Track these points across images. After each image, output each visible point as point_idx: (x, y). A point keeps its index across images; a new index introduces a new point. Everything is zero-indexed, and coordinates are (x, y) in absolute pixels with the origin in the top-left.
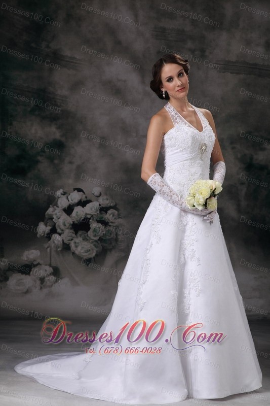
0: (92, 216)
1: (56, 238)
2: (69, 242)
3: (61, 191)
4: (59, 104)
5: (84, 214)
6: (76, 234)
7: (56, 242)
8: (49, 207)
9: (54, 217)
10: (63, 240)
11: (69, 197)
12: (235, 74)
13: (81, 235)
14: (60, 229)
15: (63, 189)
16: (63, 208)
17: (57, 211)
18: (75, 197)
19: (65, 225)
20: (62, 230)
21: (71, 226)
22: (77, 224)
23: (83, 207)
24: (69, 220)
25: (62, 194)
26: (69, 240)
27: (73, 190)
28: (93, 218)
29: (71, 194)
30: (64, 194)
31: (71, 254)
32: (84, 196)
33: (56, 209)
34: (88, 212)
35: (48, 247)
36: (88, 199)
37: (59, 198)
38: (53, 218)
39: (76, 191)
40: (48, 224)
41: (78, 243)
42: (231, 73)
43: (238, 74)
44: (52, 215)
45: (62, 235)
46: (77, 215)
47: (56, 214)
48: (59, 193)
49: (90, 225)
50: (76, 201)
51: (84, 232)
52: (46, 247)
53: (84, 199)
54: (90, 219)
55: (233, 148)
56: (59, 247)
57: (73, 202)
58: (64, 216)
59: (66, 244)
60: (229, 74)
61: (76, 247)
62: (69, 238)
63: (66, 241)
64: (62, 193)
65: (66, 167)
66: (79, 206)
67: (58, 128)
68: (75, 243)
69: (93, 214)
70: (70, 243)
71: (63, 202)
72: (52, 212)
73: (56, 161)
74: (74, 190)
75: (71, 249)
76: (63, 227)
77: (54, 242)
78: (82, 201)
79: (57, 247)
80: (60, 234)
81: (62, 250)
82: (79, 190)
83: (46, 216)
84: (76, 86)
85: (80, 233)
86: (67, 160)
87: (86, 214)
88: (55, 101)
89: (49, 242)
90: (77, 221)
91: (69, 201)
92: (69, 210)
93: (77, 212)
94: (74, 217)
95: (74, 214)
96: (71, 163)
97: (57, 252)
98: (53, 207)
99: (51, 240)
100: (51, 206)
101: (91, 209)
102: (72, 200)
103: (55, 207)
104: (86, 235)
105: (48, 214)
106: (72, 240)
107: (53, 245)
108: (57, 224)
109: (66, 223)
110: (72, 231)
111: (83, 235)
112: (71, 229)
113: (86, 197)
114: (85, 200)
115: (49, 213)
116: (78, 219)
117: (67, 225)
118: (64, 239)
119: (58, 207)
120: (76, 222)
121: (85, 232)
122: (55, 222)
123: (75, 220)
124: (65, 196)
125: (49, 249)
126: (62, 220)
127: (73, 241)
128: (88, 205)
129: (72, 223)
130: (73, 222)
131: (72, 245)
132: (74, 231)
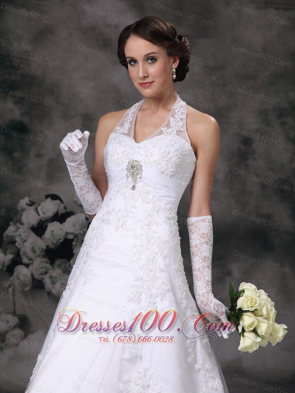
0: (76, 236)
1: (22, 272)
2: (42, 276)
3: (26, 200)
4: (16, 65)
5: (63, 234)
6: (52, 263)
7: (21, 278)
8: (8, 225)
9: (18, 239)
10: (32, 275)
11: (39, 209)
12: (281, 11)
13: (59, 266)
14: (27, 257)
15: (29, 197)
16: (31, 225)
17: (21, 231)
18: (49, 208)
19: (34, 252)
20: (30, 259)
21: (43, 253)
22: (52, 249)
23: (61, 223)
24: (41, 244)
25: (27, 205)
26: (41, 274)
27: (44, 198)
28: (78, 239)
29: (42, 204)
30: (32, 204)
31: (46, 294)
32: (62, 206)
33: (19, 228)
34: (69, 231)
35: (10, 286)
36: (68, 210)
37: (23, 210)
38: (16, 242)
39: (49, 199)
40: (8, 251)
41: (56, 278)
42: (277, 9)
43: (286, 9)
44: (14, 237)
45: (31, 267)
46: (52, 235)
47: (20, 235)
48: (23, 202)
49: (73, 250)
50: (50, 214)
51: (64, 260)
52: (7, 285)
53: (62, 211)
54: (72, 240)
55: (283, 124)
56: (26, 285)
57: (45, 216)
58: (33, 238)
59: (37, 280)
60: (274, 10)
61: (53, 283)
62: (42, 270)
63: (36, 276)
64: (28, 203)
65: (32, 163)
66: (55, 222)
67: (16, 103)
68: (51, 277)
69: (76, 233)
70: (43, 279)
71: (30, 217)
72: (14, 232)
73: (16, 155)
74: (47, 197)
75: (46, 287)
76: (31, 255)
77: (18, 278)
78: (60, 213)
79: (24, 285)
80: (27, 266)
81: (30, 290)
82: (55, 197)
83: (5, 239)
84: (42, 35)
85: (58, 262)
86: (33, 151)
87: (67, 233)
88: (10, 61)
89: (11, 278)
90: (53, 244)
91: (39, 214)
92: (39, 229)
93: (53, 231)
94: (49, 239)
95: (47, 234)
96: (39, 155)
97: (23, 292)
98: (15, 224)
99: (14, 275)
100: (11, 223)
101: (74, 225)
102: (44, 214)
103: (18, 224)
104: (67, 265)
105: (7, 236)
106: (46, 273)
107: (17, 283)
108: (22, 250)
109: (36, 249)
110: (46, 260)
111: (62, 266)
112: (44, 256)
113: (65, 208)
114: (64, 211)
115: (10, 234)
116: (55, 241)
117: (38, 252)
118: (34, 272)
119: (22, 224)
120: (52, 246)
121: (66, 261)
122: (19, 247)
123: (49, 243)
124: (34, 207)
125: (10, 290)
126: (30, 244)
127: (47, 275)
128: (68, 220)
129: (45, 248)
130: (47, 246)
131: (47, 281)
132: (49, 259)
